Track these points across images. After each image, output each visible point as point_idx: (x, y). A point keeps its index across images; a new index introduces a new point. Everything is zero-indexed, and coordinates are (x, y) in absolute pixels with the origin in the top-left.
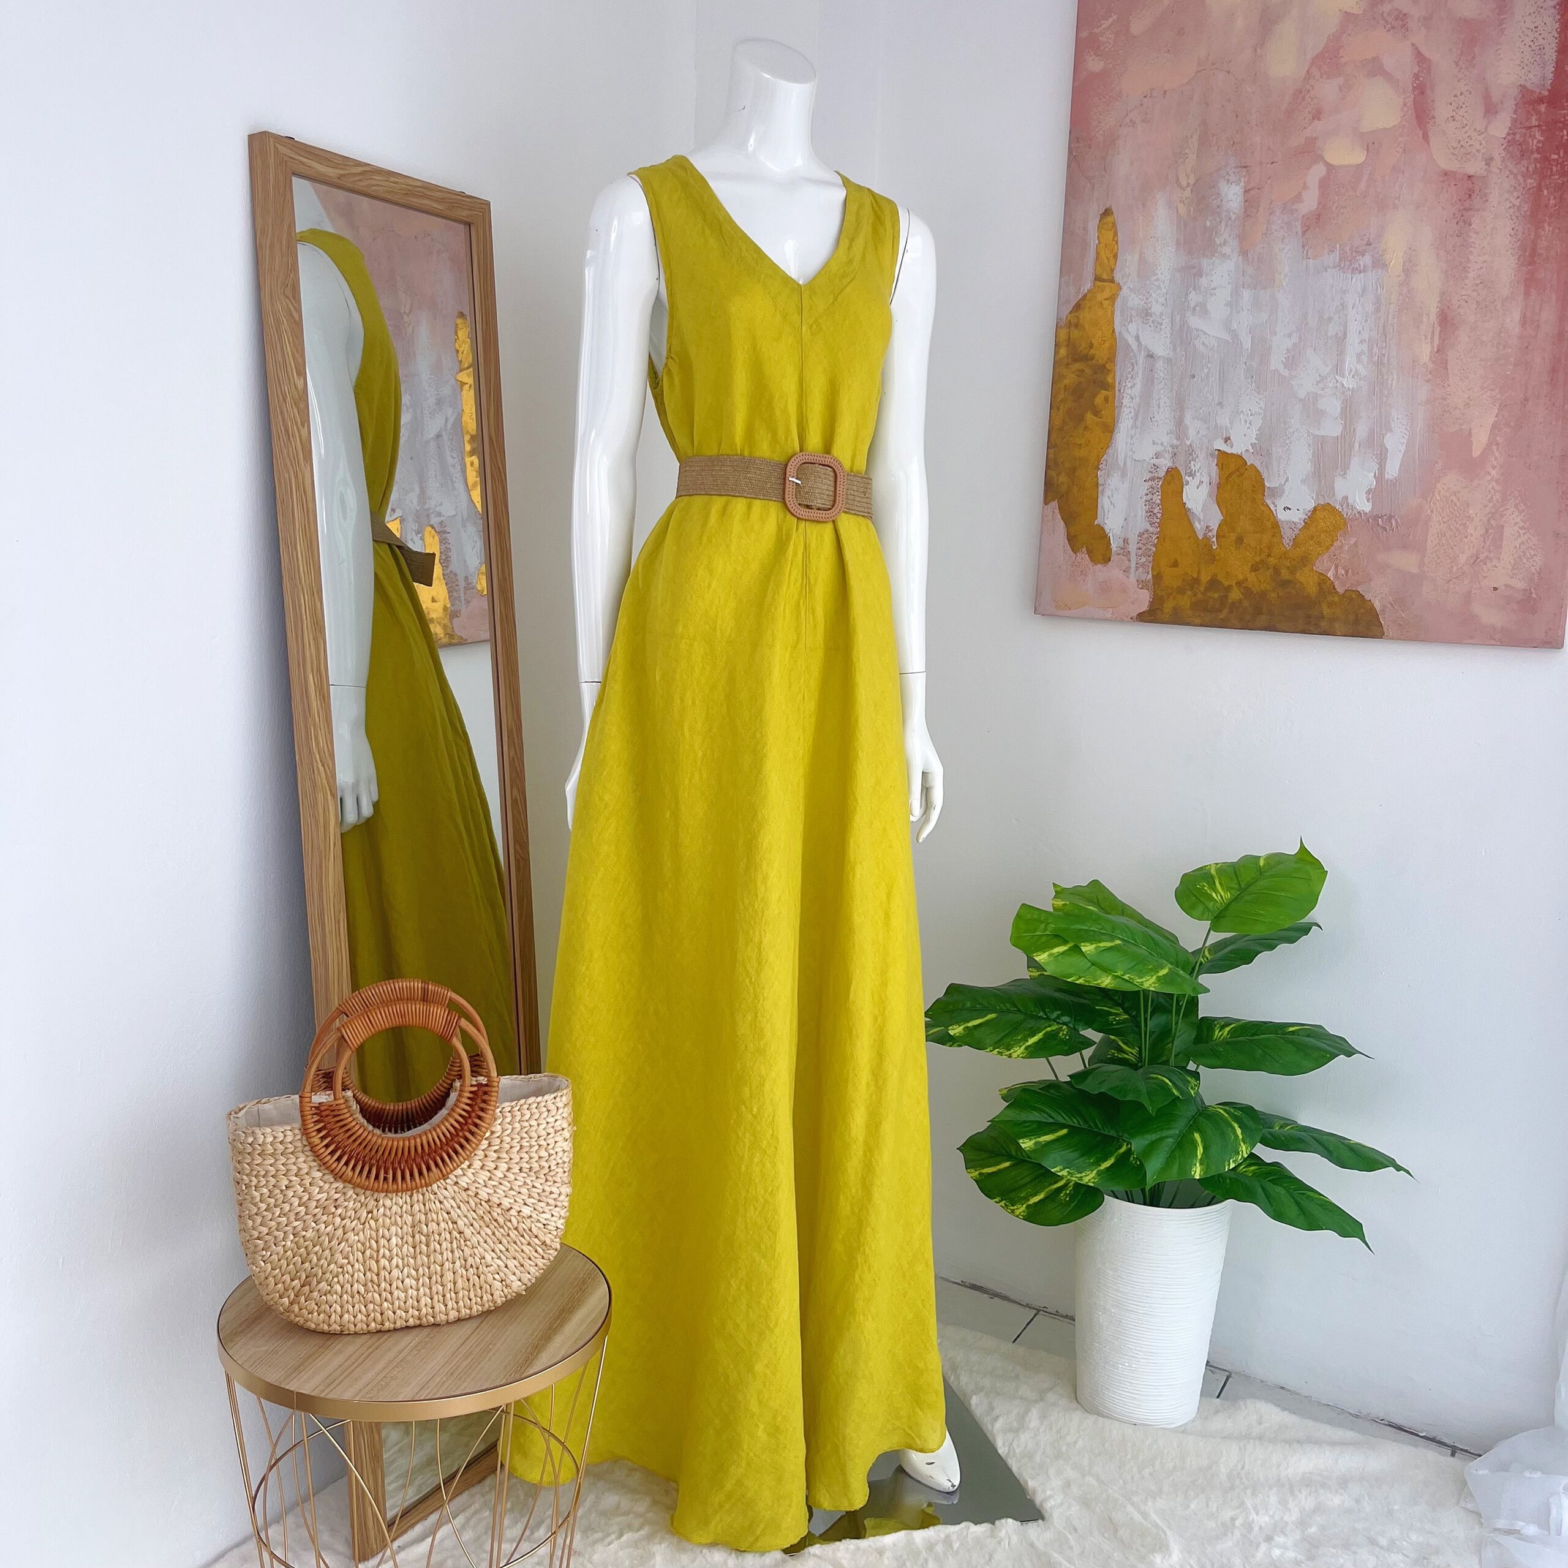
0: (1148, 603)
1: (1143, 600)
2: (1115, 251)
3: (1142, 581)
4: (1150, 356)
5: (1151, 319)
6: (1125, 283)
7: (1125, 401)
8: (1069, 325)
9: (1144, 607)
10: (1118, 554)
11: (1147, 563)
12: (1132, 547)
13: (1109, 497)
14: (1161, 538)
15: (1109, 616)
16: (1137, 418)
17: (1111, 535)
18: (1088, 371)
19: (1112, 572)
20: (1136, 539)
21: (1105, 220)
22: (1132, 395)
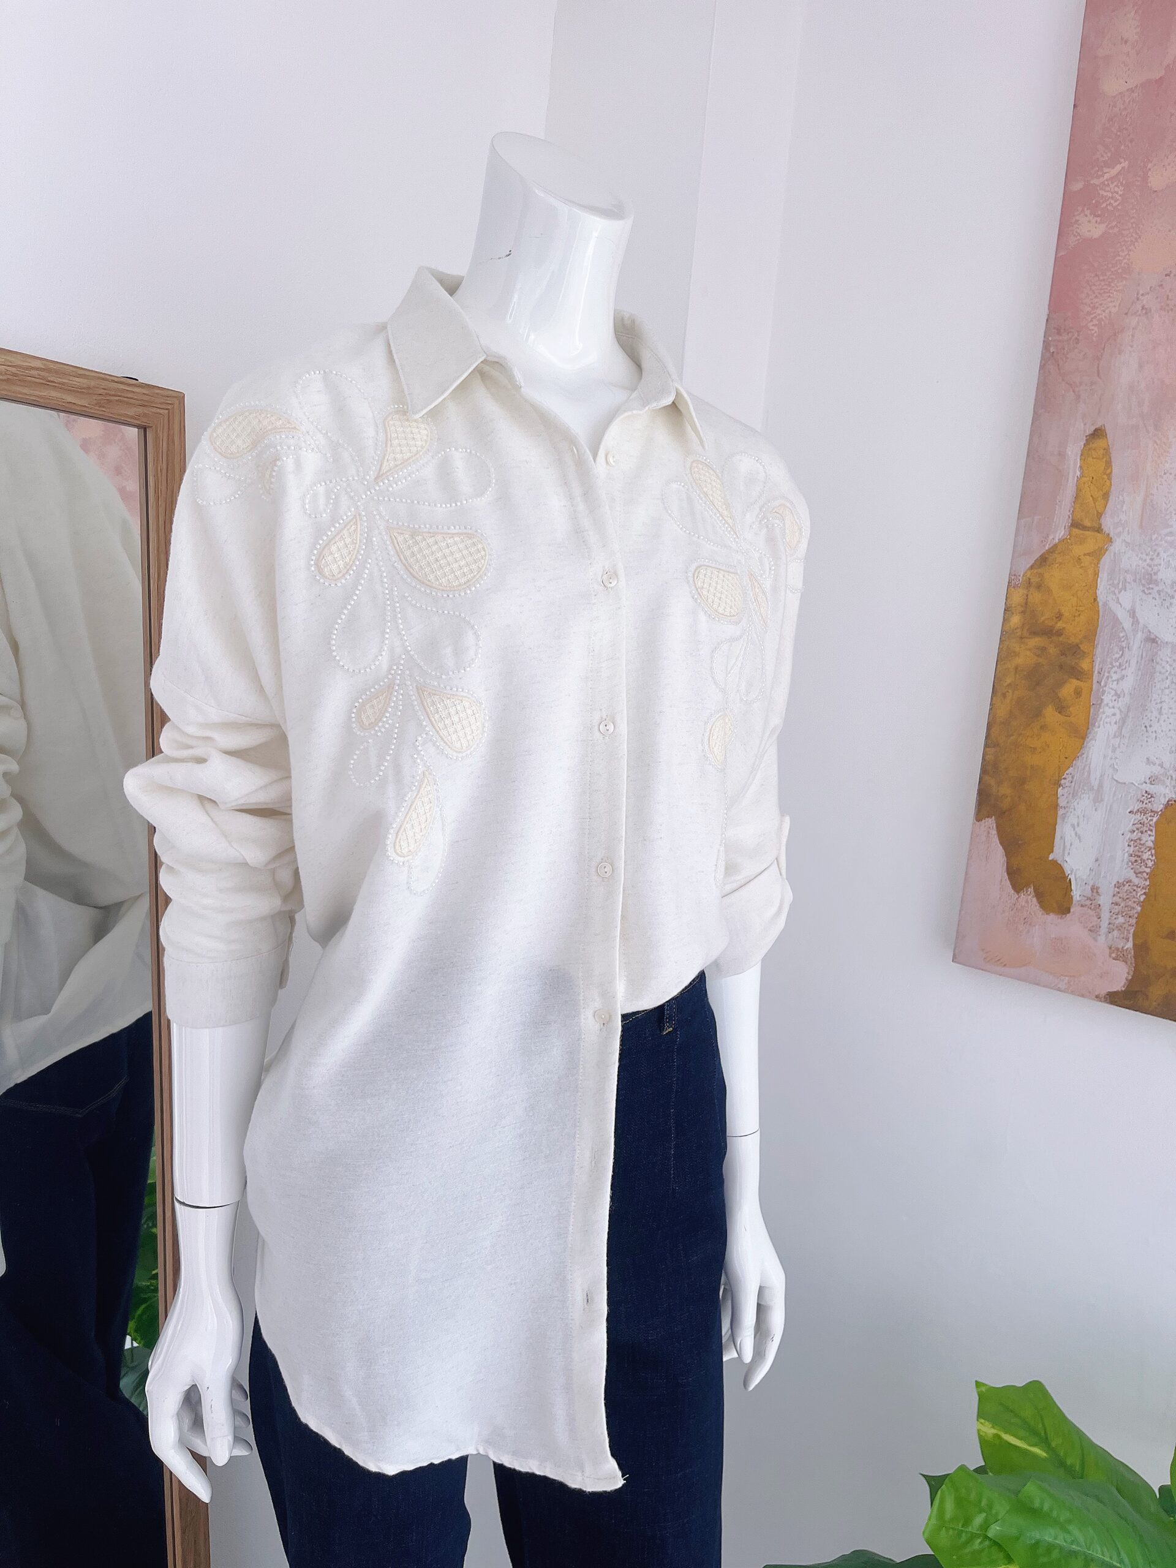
0: (1125, 981)
1: (1119, 976)
2: (1105, 491)
3: (1118, 949)
4: (1152, 640)
5: (1156, 588)
6: (1119, 534)
7: (1107, 698)
8: (1029, 583)
9: (1118, 984)
10: (1082, 906)
11: (1126, 926)
12: (1105, 900)
13: (1073, 826)
14: (1152, 896)
15: (1063, 987)
16: (1124, 722)
17: (1072, 877)
18: (1052, 650)
19: (1071, 928)
20: (1112, 890)
21: (1094, 445)
22: (1119, 692)
